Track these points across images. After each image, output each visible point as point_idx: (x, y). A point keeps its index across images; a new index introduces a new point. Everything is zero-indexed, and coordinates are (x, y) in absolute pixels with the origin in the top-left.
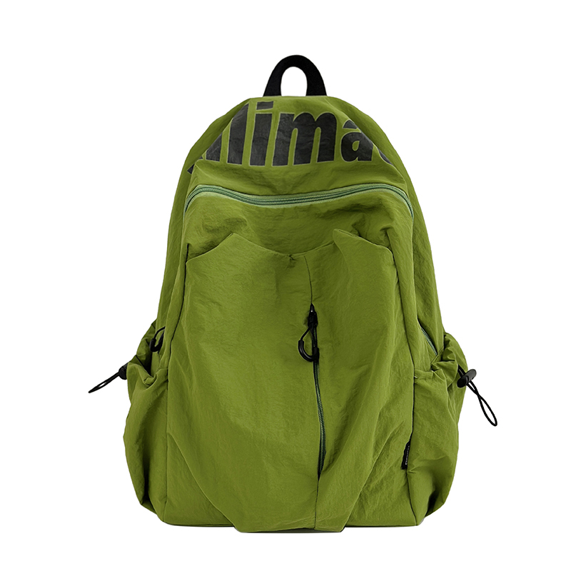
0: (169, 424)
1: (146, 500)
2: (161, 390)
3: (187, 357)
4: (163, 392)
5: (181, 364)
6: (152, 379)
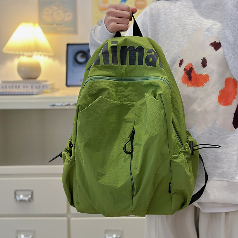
1: (72, 204)
2: (73, 164)
3: (80, 152)
5: (78, 154)
6: (70, 159)
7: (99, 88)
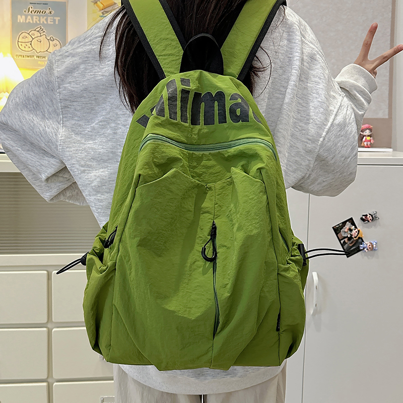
0: (115, 298)
1: (96, 346)
2: (111, 275)
3: (129, 255)
4: (112, 277)
5: (125, 259)
6: (105, 268)
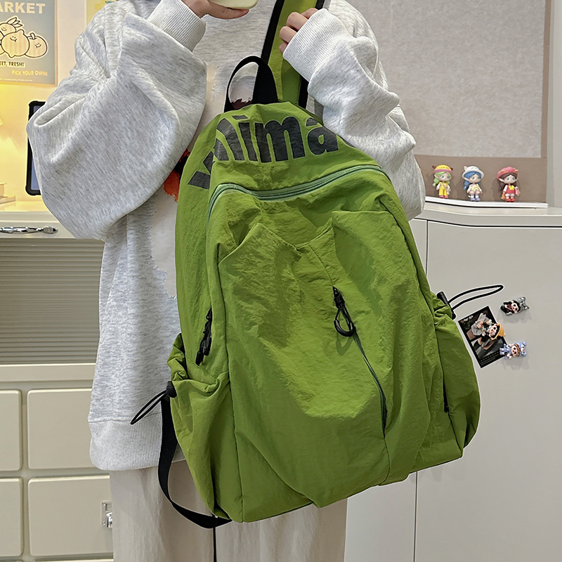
6: (215, 385)
7: (243, 209)
